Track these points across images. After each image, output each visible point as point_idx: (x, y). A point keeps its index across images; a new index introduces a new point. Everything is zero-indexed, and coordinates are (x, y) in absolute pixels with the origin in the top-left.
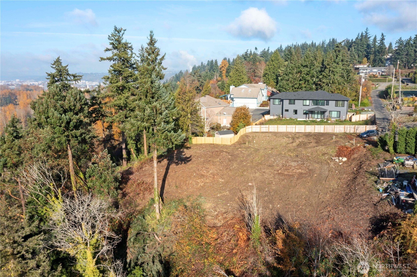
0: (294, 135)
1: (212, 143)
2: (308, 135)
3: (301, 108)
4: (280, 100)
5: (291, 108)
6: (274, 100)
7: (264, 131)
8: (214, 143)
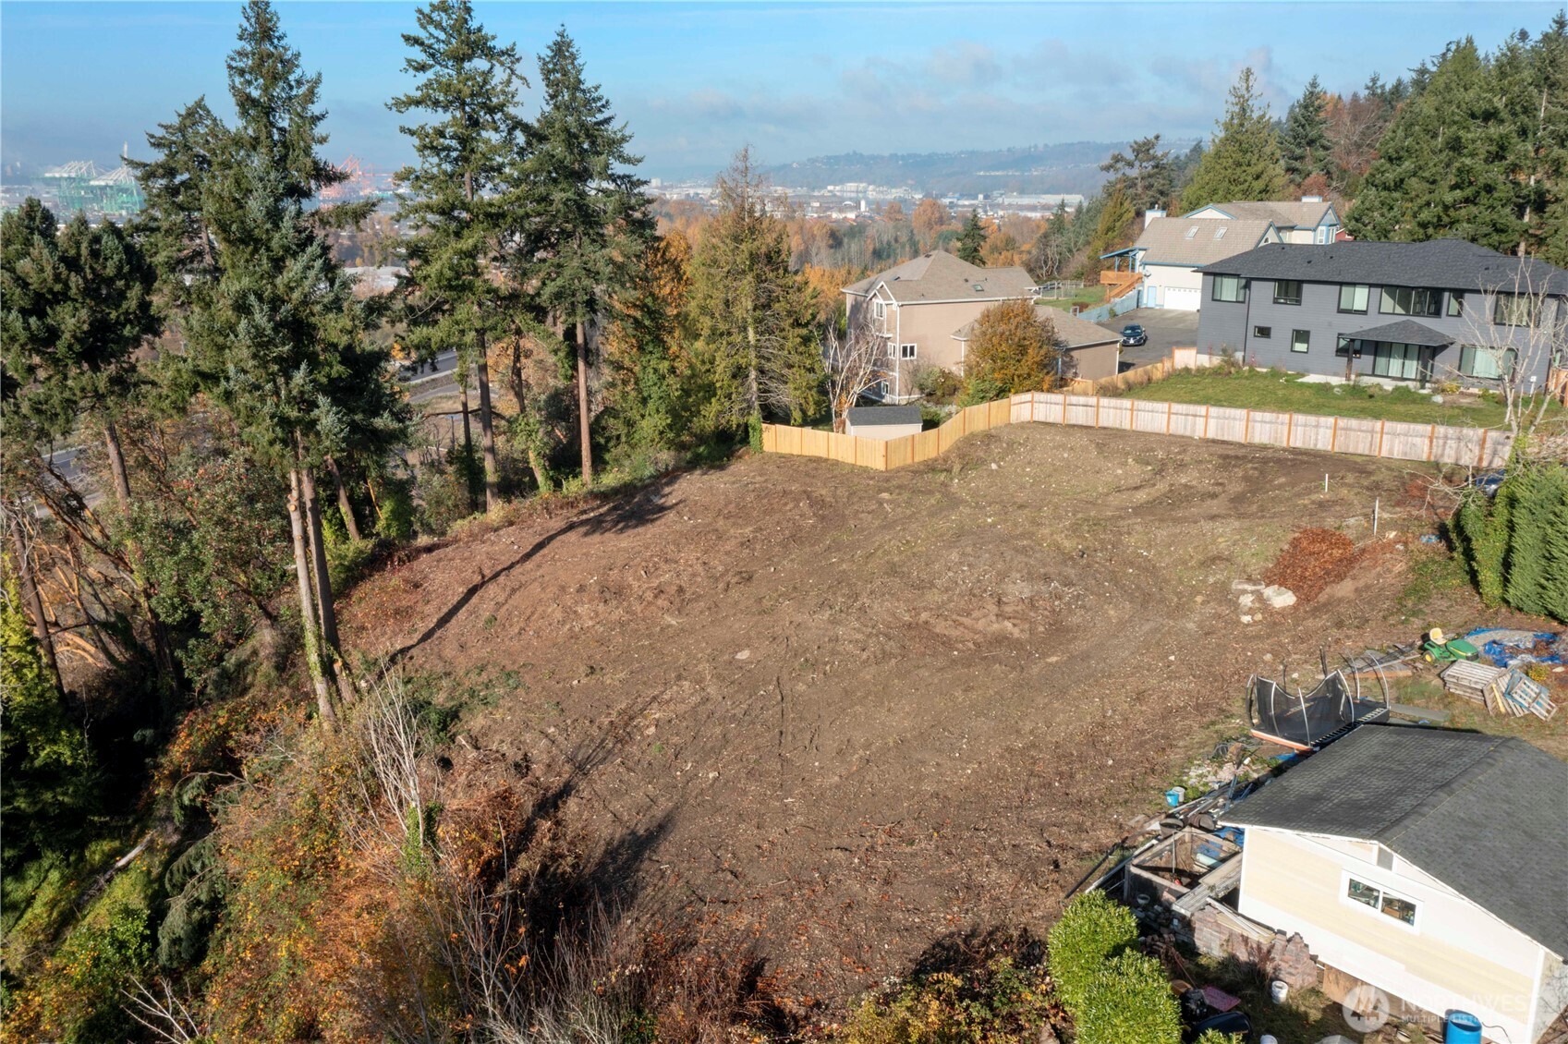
0: (1179, 453)
1: (824, 455)
2: (1230, 456)
3: (1330, 324)
4: (1243, 282)
5: (1284, 318)
6: (1218, 279)
7: (1080, 423)
8: (832, 456)
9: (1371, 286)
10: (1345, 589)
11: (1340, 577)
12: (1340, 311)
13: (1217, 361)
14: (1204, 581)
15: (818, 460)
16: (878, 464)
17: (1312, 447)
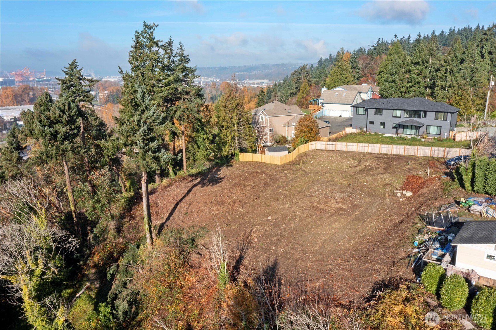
0: (363, 157)
1: (260, 161)
2: (379, 157)
3: (391, 120)
4: (365, 109)
5: (378, 119)
6: (358, 108)
7: (331, 149)
8: (263, 161)
9: (401, 110)
10: (425, 190)
11: (423, 188)
12: (393, 117)
13: (358, 131)
14: (385, 190)
15: (259, 163)
16: (278, 163)
17: (398, 154)
